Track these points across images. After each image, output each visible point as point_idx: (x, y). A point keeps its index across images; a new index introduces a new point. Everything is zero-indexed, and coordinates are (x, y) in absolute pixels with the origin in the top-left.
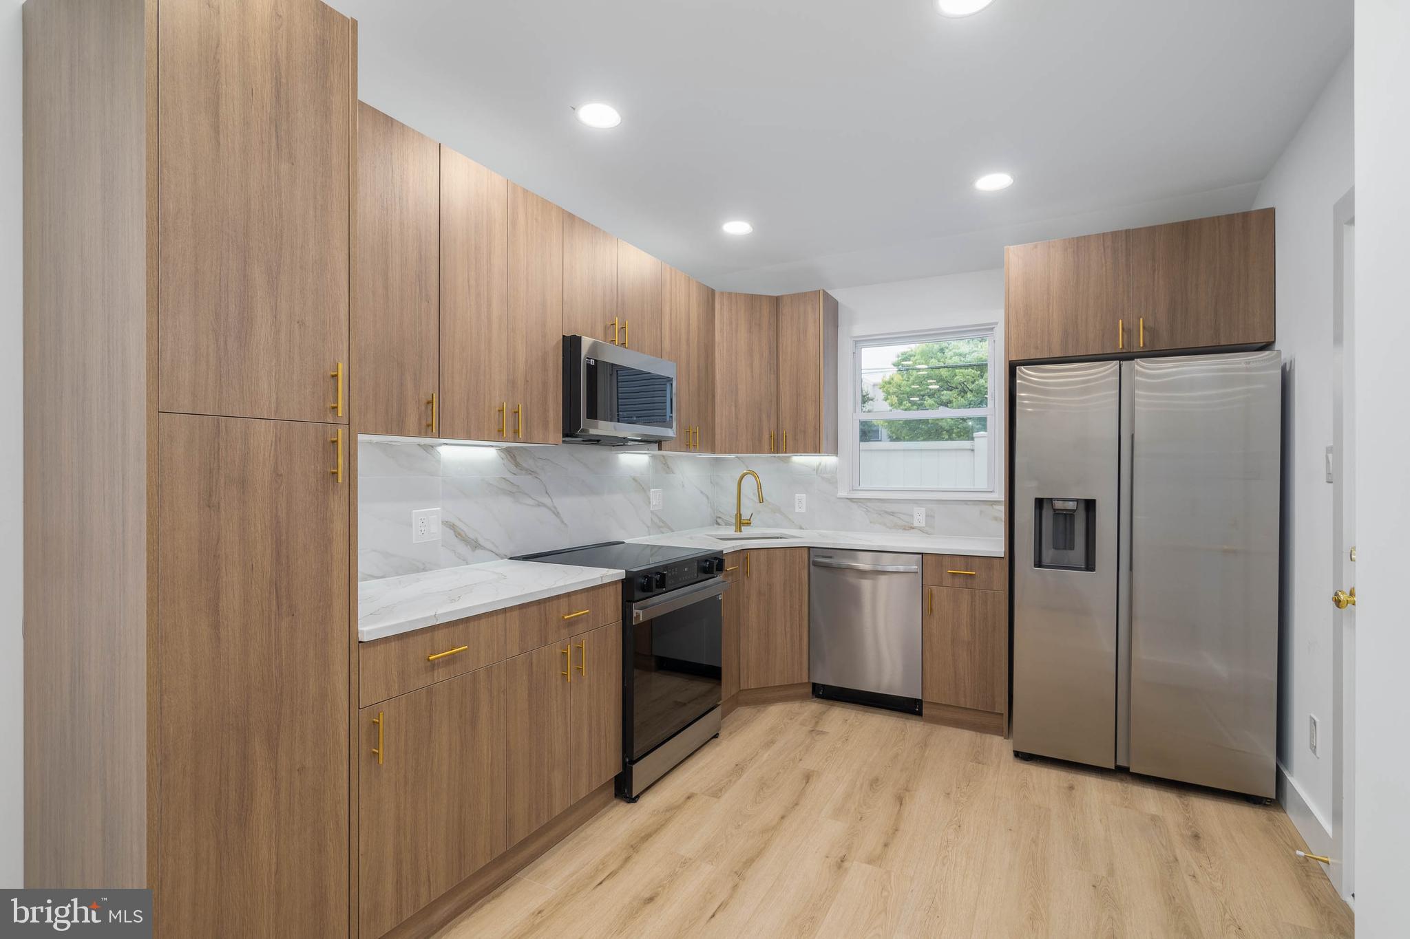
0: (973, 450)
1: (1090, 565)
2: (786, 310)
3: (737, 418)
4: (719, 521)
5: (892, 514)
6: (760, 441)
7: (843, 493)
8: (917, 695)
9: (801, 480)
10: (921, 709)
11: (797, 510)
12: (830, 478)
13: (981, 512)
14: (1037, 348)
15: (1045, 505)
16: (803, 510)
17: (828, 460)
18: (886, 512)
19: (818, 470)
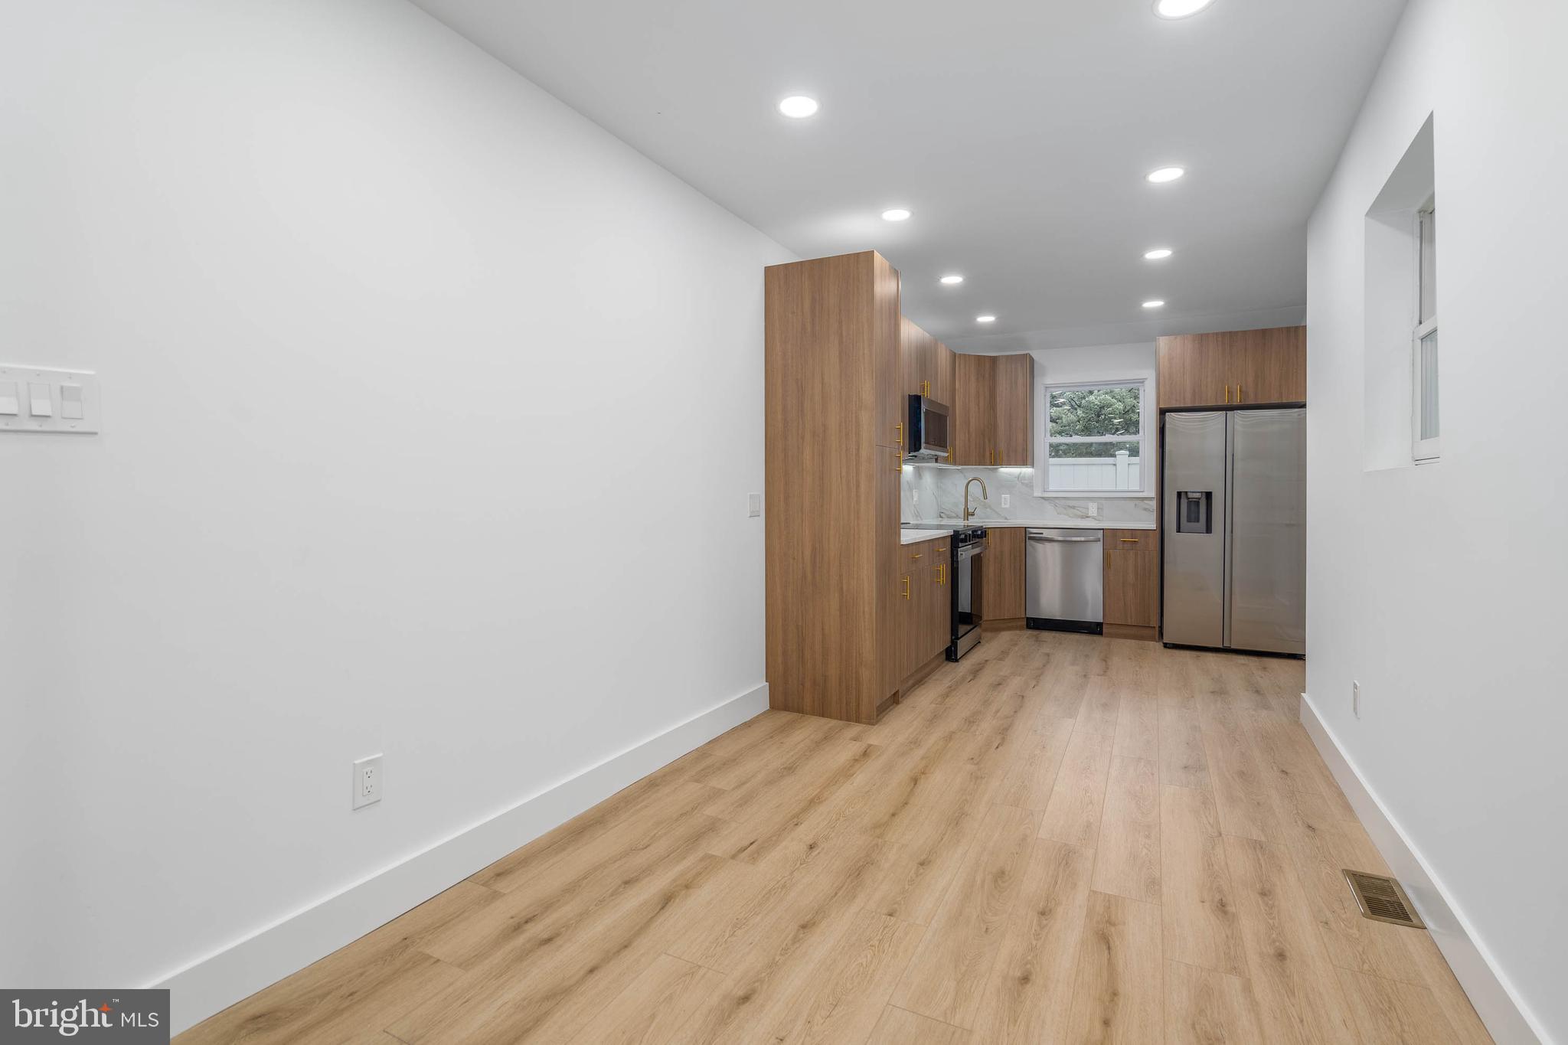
0: (1115, 465)
1: (1209, 530)
2: (1001, 367)
3: (969, 440)
4: (942, 515)
5: (1074, 507)
6: (984, 456)
7: (1037, 493)
8: (1100, 619)
9: (1008, 485)
10: (1101, 629)
11: (1003, 506)
12: (1029, 484)
13: (1136, 505)
14: (1176, 400)
15: (1183, 495)
16: (1008, 506)
17: (1027, 471)
18: (1069, 506)
19: (1019, 477)
